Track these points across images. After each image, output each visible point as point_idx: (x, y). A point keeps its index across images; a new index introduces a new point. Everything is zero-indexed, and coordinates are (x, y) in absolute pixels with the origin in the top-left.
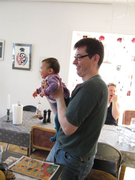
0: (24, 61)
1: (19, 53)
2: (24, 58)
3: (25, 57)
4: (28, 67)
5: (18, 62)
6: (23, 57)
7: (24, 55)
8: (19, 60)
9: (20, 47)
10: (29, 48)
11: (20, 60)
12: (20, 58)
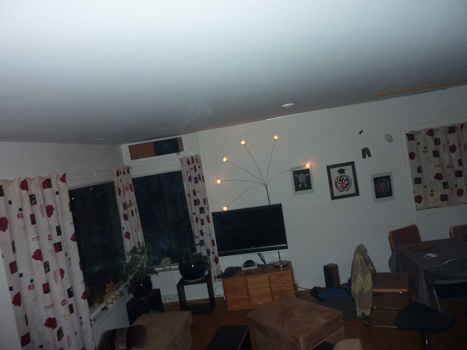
0: (347, 185)
1: (338, 177)
2: (347, 182)
3: (347, 180)
4: (354, 192)
5: (338, 189)
6: (345, 181)
7: (345, 178)
8: (339, 185)
9: (338, 169)
10: (350, 167)
11: (341, 186)
12: (340, 183)
